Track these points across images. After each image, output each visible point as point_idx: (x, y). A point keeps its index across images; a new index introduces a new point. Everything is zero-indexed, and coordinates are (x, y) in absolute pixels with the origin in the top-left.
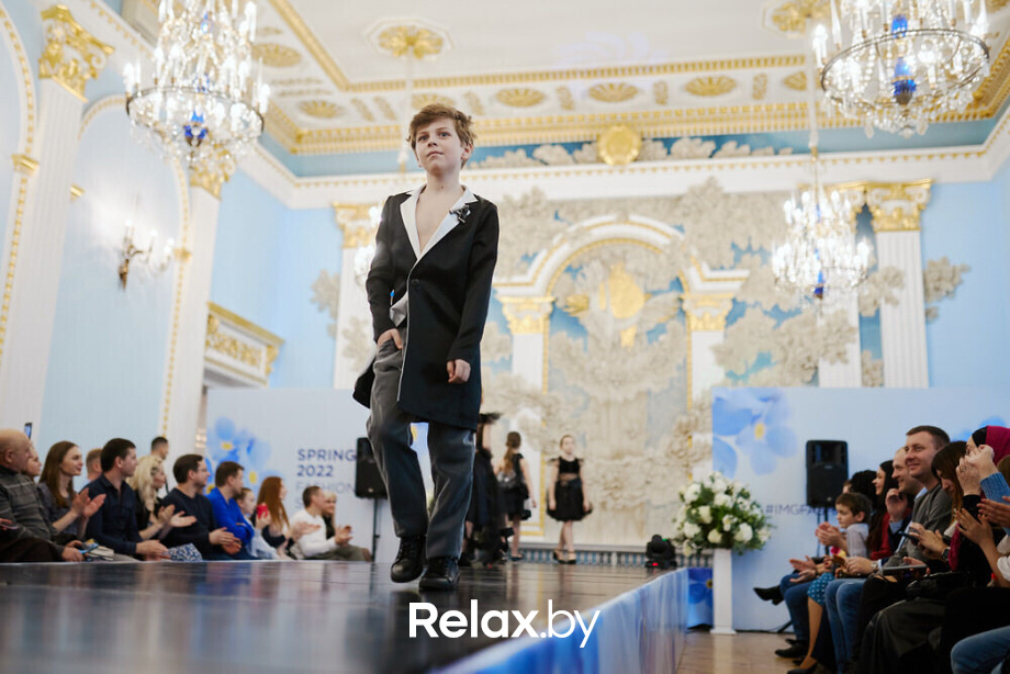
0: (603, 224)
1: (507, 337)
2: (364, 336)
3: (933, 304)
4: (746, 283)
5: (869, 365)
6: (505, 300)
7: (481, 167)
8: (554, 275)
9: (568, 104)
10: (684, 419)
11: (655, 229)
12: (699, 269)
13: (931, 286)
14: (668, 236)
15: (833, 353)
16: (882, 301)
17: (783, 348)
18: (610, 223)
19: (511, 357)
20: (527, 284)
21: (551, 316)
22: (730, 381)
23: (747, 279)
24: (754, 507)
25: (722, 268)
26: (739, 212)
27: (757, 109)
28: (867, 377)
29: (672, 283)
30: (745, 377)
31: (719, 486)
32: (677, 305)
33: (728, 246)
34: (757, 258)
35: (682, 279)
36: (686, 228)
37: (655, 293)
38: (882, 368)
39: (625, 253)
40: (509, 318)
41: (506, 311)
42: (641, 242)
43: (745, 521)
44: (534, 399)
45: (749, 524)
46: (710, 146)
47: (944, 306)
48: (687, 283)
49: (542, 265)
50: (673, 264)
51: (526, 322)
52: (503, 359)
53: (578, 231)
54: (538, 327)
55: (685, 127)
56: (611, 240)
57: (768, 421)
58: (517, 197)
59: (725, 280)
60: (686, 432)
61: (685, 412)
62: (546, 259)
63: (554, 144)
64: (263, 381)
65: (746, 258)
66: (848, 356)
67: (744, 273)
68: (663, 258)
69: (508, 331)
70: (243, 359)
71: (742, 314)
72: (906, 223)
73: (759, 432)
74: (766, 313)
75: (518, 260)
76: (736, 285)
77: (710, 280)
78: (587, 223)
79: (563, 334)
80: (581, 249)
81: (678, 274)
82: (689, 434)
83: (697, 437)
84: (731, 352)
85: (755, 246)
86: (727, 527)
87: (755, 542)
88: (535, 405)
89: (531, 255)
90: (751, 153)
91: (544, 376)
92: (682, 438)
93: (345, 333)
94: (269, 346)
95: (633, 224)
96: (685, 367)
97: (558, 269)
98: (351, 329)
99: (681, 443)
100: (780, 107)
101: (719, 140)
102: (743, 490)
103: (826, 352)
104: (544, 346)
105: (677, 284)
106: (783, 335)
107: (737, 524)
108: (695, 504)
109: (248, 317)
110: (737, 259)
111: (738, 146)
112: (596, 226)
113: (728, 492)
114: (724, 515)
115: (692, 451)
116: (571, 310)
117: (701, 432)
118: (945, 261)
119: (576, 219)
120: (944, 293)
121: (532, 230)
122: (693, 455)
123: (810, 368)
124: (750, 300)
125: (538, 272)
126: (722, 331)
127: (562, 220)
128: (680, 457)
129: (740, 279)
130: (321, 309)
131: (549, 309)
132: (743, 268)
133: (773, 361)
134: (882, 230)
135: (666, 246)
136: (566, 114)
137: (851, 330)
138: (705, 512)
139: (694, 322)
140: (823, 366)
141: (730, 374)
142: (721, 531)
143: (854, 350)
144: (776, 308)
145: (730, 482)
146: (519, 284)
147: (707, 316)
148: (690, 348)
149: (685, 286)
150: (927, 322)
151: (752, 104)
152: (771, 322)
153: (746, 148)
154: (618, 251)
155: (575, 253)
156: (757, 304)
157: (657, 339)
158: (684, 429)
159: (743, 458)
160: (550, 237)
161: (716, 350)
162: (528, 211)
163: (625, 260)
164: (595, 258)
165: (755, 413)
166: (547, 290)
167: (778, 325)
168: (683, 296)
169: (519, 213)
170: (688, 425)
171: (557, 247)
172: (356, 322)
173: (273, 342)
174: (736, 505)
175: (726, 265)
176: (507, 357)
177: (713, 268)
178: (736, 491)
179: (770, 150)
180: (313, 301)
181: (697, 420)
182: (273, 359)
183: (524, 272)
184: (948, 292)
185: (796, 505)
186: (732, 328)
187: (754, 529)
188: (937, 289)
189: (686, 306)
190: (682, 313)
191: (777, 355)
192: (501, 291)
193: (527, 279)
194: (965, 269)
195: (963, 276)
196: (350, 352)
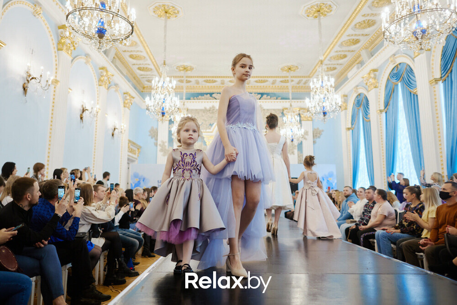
2: (165, 146)
3: (315, 140)
5: (299, 155)
6: (204, 136)
7: (198, 99)
9: (223, 83)
13: (315, 135)
15: (291, 152)
20: (211, 132)
27: (272, 87)
38: (302, 156)
40: (207, 141)
41: (205, 139)
46: (260, 96)
47: (317, 140)
55: (254, 90)
58: (208, 108)
63: (218, 93)
64: (137, 159)
66: (295, 153)
69: (206, 145)
70: (133, 154)
72: (309, 119)
75: (208, 125)
89: (212, 124)
90: (270, 99)
93: (160, 145)
94: (138, 149)
98: (162, 144)
100: (278, 87)
101: (262, 94)
109: (134, 142)
111: (267, 96)
118: (318, 129)
121: (212, 117)
130: (152, 138)
134: (303, 120)
136: (221, 85)
137: (295, 146)
143: (296, 151)
146: (209, 132)
150: (314, 144)
151: (271, 86)
153: (269, 97)
162: (211, 112)
169: (208, 112)
172: (163, 143)
173: (139, 148)
179: (275, 98)
180: (149, 135)
182: (139, 153)
183: (210, 129)
184: (319, 137)
192: (204, 134)
193: (211, 130)
194: (323, 131)
195: (323, 133)
196: (162, 150)
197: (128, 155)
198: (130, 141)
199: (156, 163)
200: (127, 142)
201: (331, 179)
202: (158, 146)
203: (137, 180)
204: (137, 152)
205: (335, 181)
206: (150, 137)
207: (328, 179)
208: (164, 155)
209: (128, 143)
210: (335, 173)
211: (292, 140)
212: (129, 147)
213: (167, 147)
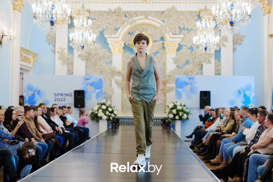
0: (140, 19)
1: (111, 54)
2: (65, 53)
3: (235, 47)
4: (183, 39)
5: (217, 64)
6: (109, 42)
8: (125, 35)
10: (164, 80)
11: (156, 21)
12: (169, 34)
13: (235, 41)
14: (160, 24)
15: (207, 61)
16: (221, 46)
17: (193, 59)
18: (142, 19)
19: (112, 60)
20: (117, 38)
21: (124, 48)
22: (177, 69)
23: (183, 38)
24: (187, 109)
25: (176, 34)
26: (181, 17)
28: (216, 68)
29: (161, 38)
30: (182, 67)
31: (178, 104)
32: (162, 45)
33: (178, 27)
34: (186, 32)
35: (164, 37)
36: (165, 21)
37: (155, 41)
38: (220, 65)
39: (147, 28)
40: (111, 48)
41: (110, 46)
42: (151, 25)
43: (185, 113)
44: (119, 73)
45: (186, 114)
47: (238, 47)
48: (165, 38)
49: (121, 31)
50: (161, 32)
51: (117, 50)
52: (109, 61)
53: (132, 21)
54: (120, 51)
56: (142, 24)
57: (190, 85)
58: (113, 9)
59: (177, 38)
60: (164, 84)
61: (164, 78)
62: (122, 29)
64: (32, 68)
65: (183, 31)
66: (211, 62)
67: (182, 36)
68: (158, 31)
69: (111, 52)
70: (27, 62)
71: (181, 49)
73: (188, 87)
74: (188, 48)
75: (114, 30)
76: (180, 39)
77: (172, 38)
78: (135, 19)
79: (128, 53)
80: (133, 27)
81: (163, 35)
82: (165, 84)
83: (168, 85)
84: (178, 60)
85: (186, 28)
86: (180, 115)
87: (187, 119)
88: (119, 75)
89: (117, 28)
91: (122, 66)
92: (163, 85)
93: (58, 52)
94: (33, 57)
95: (149, 19)
96: (164, 64)
97: (126, 33)
98: (60, 51)
99: (163, 87)
102: (184, 104)
103: (205, 60)
104: (122, 57)
105: (162, 39)
106: (193, 55)
107: (183, 114)
108: (172, 109)
109: (28, 49)
110: (180, 32)
112: (138, 20)
113: (181, 105)
114: (180, 112)
115: (166, 89)
116: (130, 46)
117: (169, 83)
118: (239, 34)
119: (132, 17)
120: (238, 43)
121: (118, 20)
122: (166, 90)
123: (201, 65)
124: (184, 44)
125: (120, 33)
126: (176, 53)
127: (127, 17)
128: (163, 91)
129: (181, 38)
130: (49, 44)
131: (123, 45)
132: (182, 34)
133: (190, 62)
135: (159, 27)
137: (212, 54)
138: (174, 111)
139: (167, 50)
140: (204, 65)
141: (178, 66)
142: (179, 116)
143: (213, 60)
144: (191, 47)
145: (181, 103)
146: (114, 38)
147: (171, 49)
148: (166, 58)
149: (165, 39)
150: (233, 52)
152: (190, 51)
154: (145, 28)
155: (131, 28)
156: (186, 45)
157: (156, 55)
158: (164, 82)
159: (184, 95)
160: (124, 23)
161: (174, 59)
162: (117, 14)
163: (147, 31)
164: (137, 30)
165: (187, 82)
166: (123, 39)
167: (192, 52)
168: (164, 42)
169: (113, 15)
170: (165, 81)
171: (126, 26)
172: (62, 50)
173: (35, 55)
174: (182, 109)
175: (177, 34)
176: (111, 61)
177: (173, 34)
178: (183, 105)
180: (46, 41)
181: (168, 80)
182: (34, 61)
183: (115, 34)
184: (239, 43)
185: (197, 107)
186: (179, 52)
187: (187, 115)
188: (237, 42)
189: (165, 46)
190: (164, 47)
191: (191, 61)
192: (108, 39)
193: (116, 36)
194: (245, 36)
195: (244, 39)
196: (60, 58)
197: (21, 65)
198: (22, 49)
199: (54, 74)
200: (19, 50)
201: (248, 93)
202: (56, 54)
203: (30, 93)
204: (32, 60)
205: (253, 95)
206: (47, 43)
207: (246, 93)
208: (63, 64)
209: (21, 51)
210: (253, 86)
211: (206, 49)
212: (21, 56)
213: (66, 55)
